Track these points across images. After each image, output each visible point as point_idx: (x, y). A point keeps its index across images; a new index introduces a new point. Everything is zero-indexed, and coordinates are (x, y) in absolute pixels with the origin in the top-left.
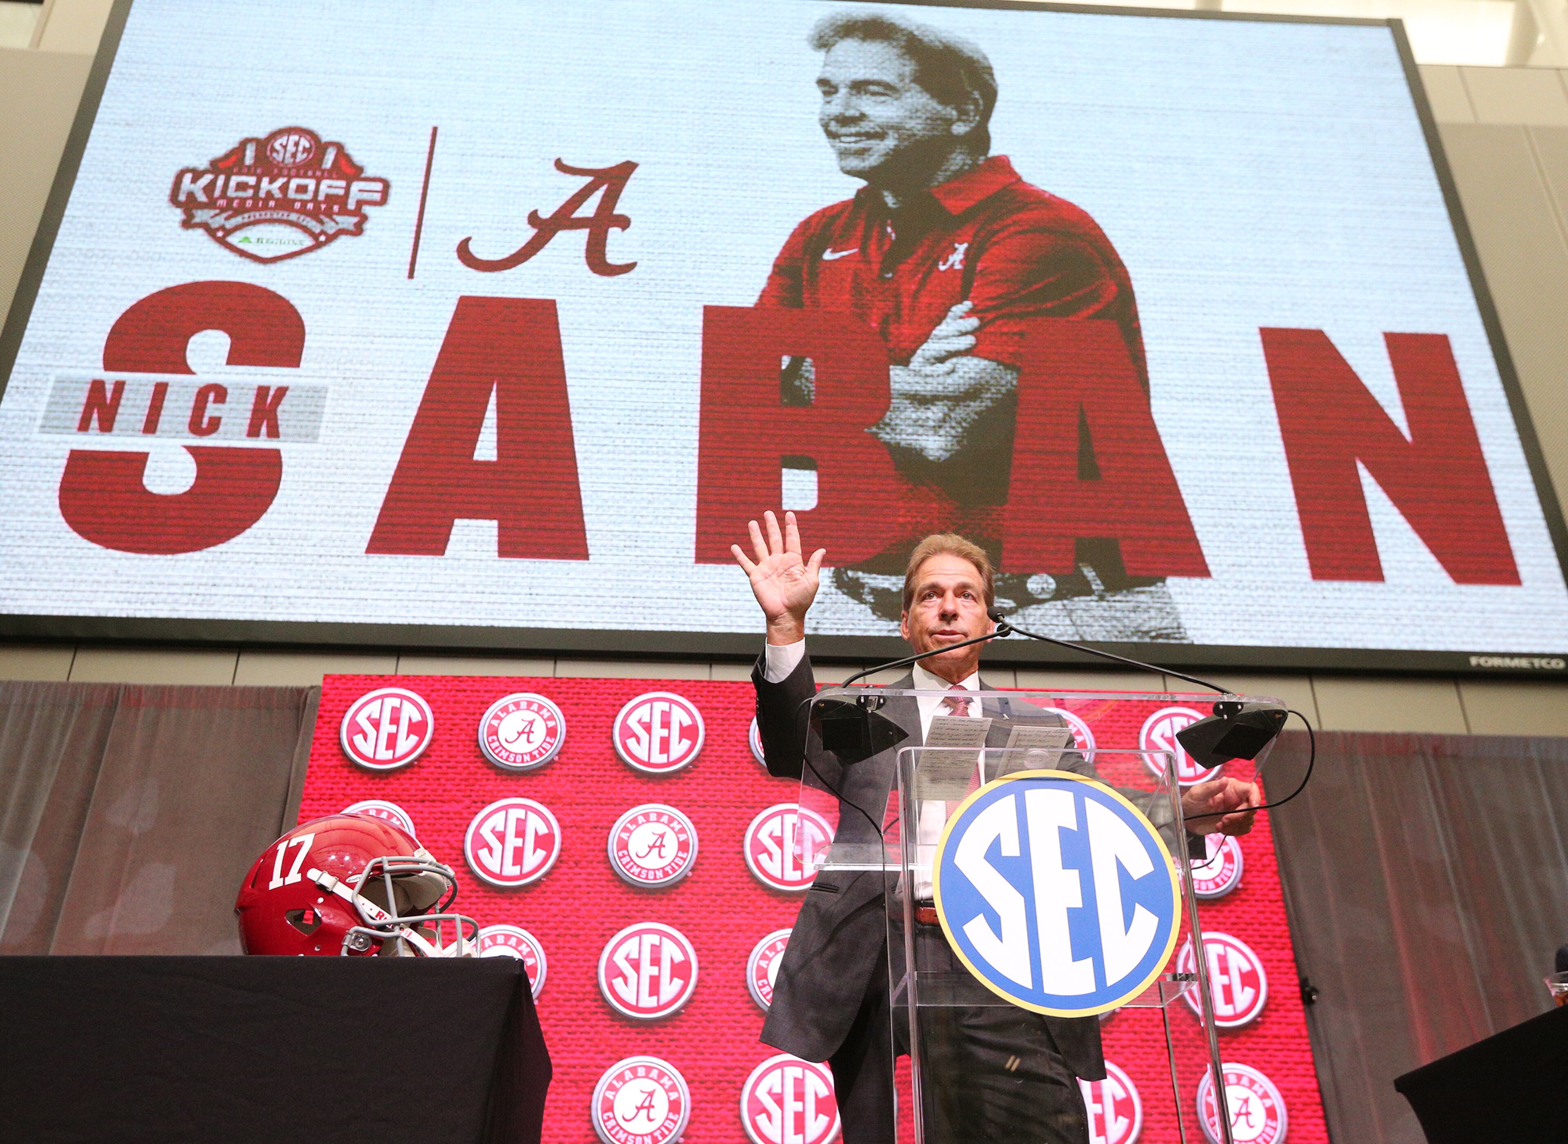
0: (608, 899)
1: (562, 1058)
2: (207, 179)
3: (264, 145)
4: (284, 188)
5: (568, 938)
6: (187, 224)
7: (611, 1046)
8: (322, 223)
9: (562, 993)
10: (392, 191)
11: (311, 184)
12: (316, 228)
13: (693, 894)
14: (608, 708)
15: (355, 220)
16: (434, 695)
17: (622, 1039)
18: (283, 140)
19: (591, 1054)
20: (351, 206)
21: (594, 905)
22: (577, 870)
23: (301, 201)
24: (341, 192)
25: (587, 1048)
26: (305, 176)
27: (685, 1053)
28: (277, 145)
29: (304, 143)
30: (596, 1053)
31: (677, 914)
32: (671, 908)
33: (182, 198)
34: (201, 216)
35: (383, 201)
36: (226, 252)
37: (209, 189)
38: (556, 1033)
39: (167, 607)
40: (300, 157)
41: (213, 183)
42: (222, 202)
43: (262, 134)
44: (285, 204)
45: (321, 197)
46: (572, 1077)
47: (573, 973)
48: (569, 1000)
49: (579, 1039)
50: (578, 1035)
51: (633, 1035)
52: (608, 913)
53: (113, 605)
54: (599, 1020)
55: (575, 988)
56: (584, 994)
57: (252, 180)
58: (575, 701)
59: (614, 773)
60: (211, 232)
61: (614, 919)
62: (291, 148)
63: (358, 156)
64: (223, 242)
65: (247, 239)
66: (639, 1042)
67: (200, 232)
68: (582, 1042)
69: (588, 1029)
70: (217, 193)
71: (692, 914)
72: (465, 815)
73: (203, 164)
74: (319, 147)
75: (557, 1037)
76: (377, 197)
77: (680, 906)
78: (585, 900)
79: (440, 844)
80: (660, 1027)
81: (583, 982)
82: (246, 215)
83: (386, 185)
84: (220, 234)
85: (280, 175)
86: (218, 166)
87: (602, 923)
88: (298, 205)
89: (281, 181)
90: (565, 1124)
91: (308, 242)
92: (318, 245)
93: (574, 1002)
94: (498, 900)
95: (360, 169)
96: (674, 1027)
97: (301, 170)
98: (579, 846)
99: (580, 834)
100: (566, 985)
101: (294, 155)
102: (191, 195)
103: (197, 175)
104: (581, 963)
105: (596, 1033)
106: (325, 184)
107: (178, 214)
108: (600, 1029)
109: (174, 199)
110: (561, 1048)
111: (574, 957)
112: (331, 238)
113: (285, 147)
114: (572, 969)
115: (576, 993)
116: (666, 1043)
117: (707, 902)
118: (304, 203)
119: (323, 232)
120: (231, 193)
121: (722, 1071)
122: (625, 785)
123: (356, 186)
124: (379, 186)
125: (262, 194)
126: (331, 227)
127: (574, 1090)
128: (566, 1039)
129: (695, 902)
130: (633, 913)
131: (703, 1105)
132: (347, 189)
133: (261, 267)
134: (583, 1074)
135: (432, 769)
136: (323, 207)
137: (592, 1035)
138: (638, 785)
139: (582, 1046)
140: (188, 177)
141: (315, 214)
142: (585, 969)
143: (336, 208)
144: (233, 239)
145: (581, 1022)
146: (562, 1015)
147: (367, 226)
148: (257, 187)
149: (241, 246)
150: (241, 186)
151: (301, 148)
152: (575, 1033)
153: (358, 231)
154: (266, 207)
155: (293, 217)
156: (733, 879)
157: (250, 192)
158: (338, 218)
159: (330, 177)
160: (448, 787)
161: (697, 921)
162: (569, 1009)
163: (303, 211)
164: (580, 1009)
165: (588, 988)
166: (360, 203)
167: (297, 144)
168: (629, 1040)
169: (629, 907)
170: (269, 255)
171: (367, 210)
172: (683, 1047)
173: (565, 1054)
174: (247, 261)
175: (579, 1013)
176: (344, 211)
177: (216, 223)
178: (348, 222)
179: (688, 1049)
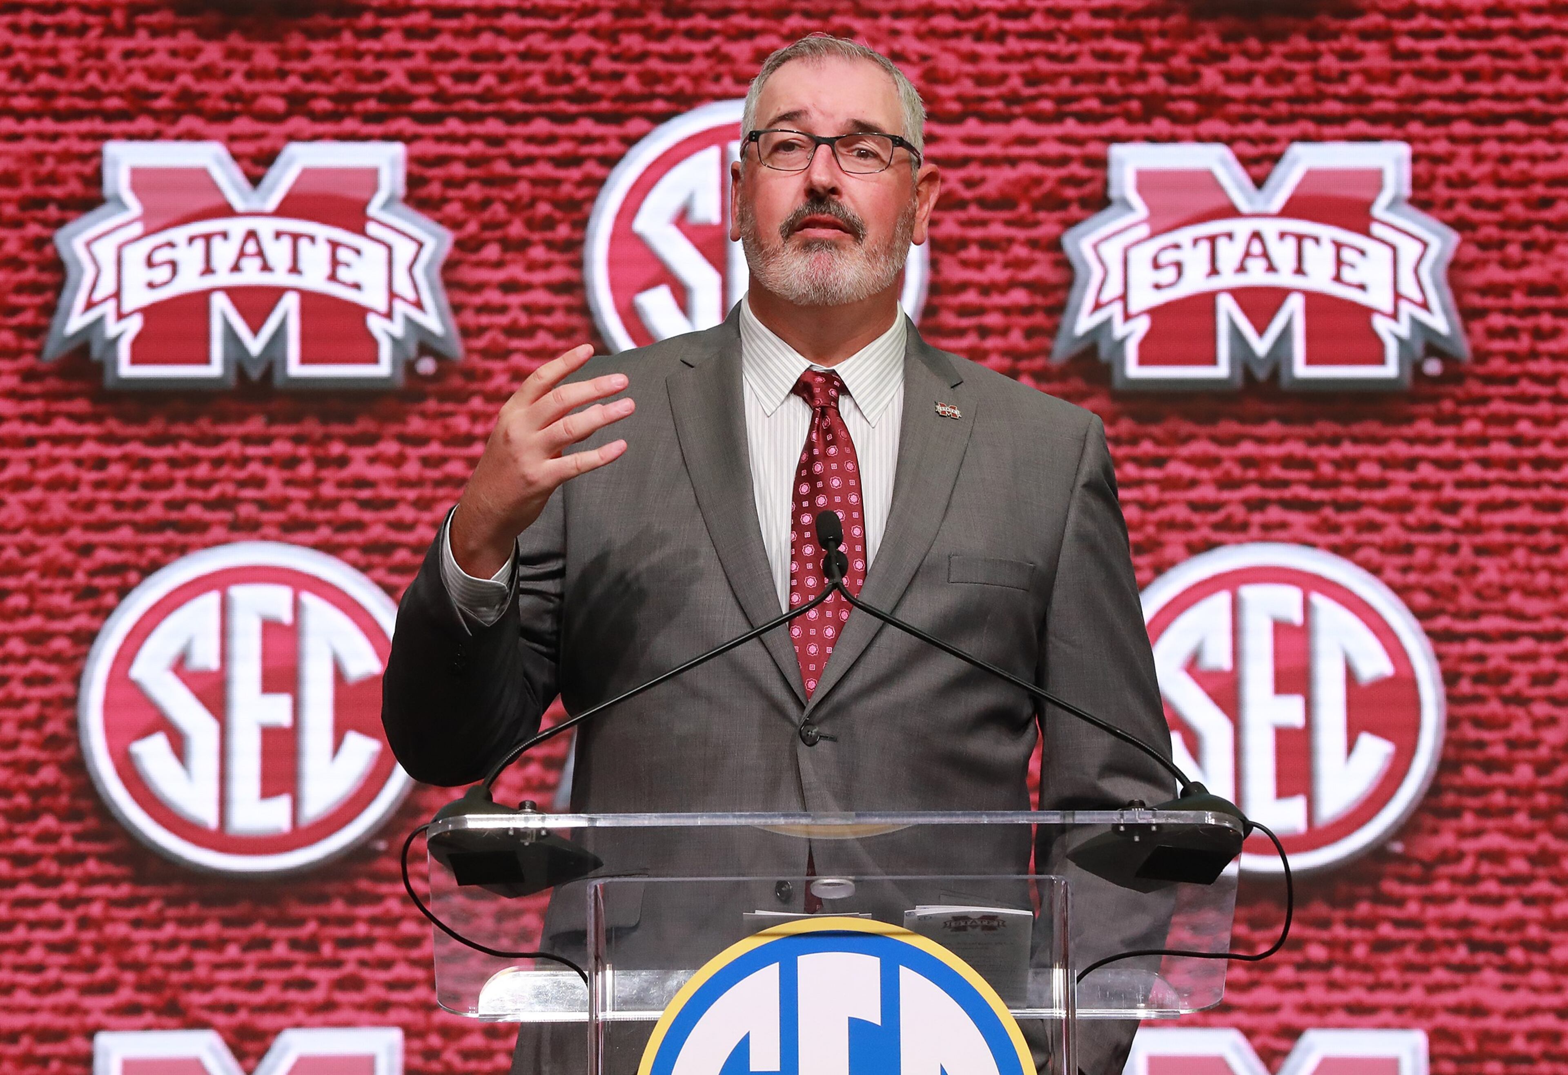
0: (101, 463)
7: (137, 966)
13: (404, 439)
17: (173, 944)
19: (68, 996)
21: (53, 485)
25: (52, 975)
27: (393, 985)
30: (87, 990)
31: (349, 511)
32: (328, 490)
49: (24, 947)
50: (21, 933)
51: (211, 929)
52: (104, 511)
54: (90, 880)
56: (35, 793)
61: (125, 534)
66: (232, 952)
68: (36, 954)
69: (51, 910)
71: (407, 513)
77: (361, 483)
81: (26, 752)
87: (87, 550)
96: (356, 898)
105: (84, 923)
108: (96, 910)
116: (328, 950)
129: (411, 469)
130: (195, 511)
134: (45, 1060)
139: (38, 968)
142: (31, 710)
145: (29, 891)
152: (10, 925)
164: (24, 844)
165: (48, 774)
168: (199, 944)
169: (179, 491)
172: (385, 964)
175: (19, 860)
179: (401, 971)
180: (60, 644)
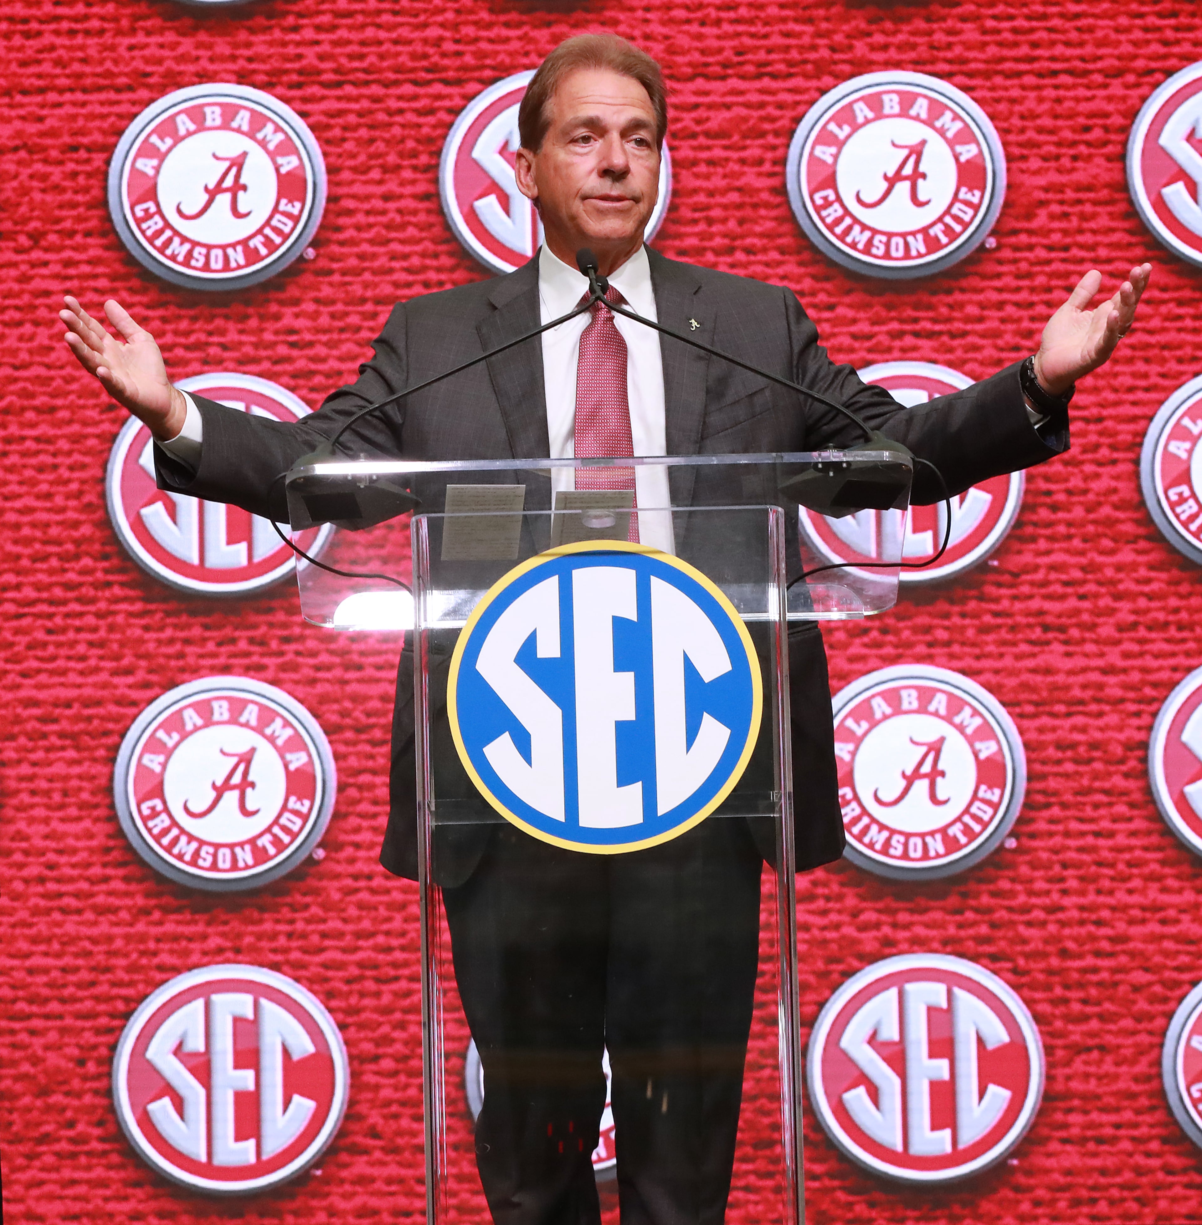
1: (40, 687)
5: (30, 415)
7: (147, 656)
9: (28, 541)
13: (317, 301)
17: (171, 641)
19: (103, 677)
25: (93, 662)
27: (318, 668)
30: (115, 673)
31: (283, 350)
32: (268, 336)
38: (17, 632)
47: (48, 496)
48: (45, 558)
49: (73, 644)
50: (71, 635)
55: (54, 531)
56: (77, 542)
66: (211, 646)
68: (81, 649)
69: (90, 620)
75: (23, 640)
77: (291, 331)
80: (258, 611)
81: (71, 515)
93: (54, 562)
100: (34, 525)
104: (65, 473)
105: (111, 628)
108: (120, 619)
110: (35, 664)
111: (47, 459)
114: (44, 487)
115: (58, 542)
116: (274, 645)
117: (354, 319)
127: (71, 754)
128: (44, 645)
129: (324, 321)
131: (365, 778)
134: (89, 719)
137: (102, 633)
139: (83, 658)
142: (74, 486)
145: (75, 607)
146: (29, 593)
152: (63, 630)
156: (415, 261)
161: (333, 364)
162: (42, 577)
164: (71, 576)
165: (86, 530)
168: (187, 642)
173: (43, 678)
175: (68, 586)
179: (325, 658)
180: (92, 442)
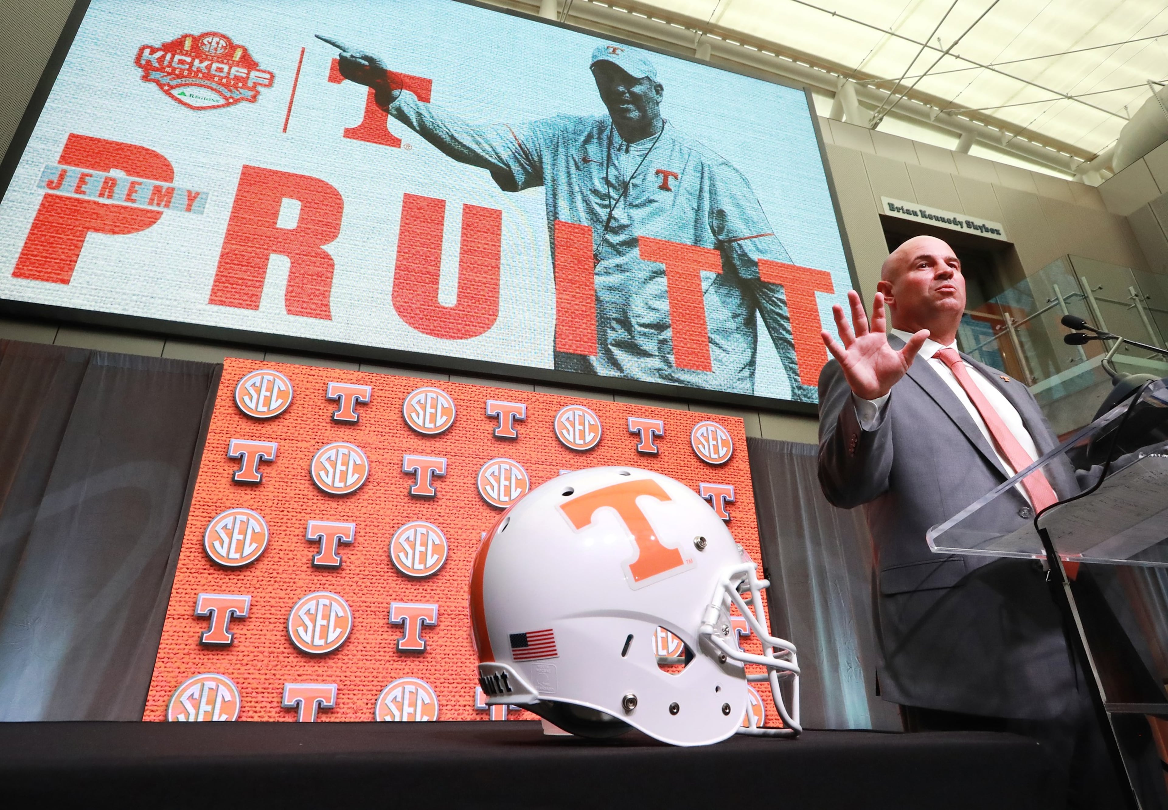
2: (160, 54)
3: (197, 40)
4: (209, 68)
6: (146, 78)
8: (230, 91)
10: (276, 80)
11: (226, 68)
12: (228, 94)
14: (400, 394)
15: (252, 93)
16: (294, 376)
18: (210, 39)
20: (250, 84)
21: (388, 509)
22: (378, 488)
23: (219, 76)
24: (244, 76)
26: (222, 62)
28: (205, 42)
29: (222, 43)
33: (143, 62)
34: (154, 75)
35: (270, 85)
36: (170, 99)
37: (161, 60)
39: (120, 307)
40: (220, 51)
41: (164, 57)
42: (168, 70)
43: (196, 33)
44: (208, 76)
45: (232, 76)
46: (373, 609)
51: (409, 585)
52: (396, 514)
53: (85, 302)
54: (390, 576)
57: (188, 59)
58: (381, 388)
59: (402, 432)
60: (161, 86)
61: (399, 518)
62: (214, 44)
63: (256, 57)
64: (168, 93)
65: (183, 94)
67: (154, 84)
70: (166, 63)
71: (446, 518)
72: (311, 450)
73: (157, 45)
74: (232, 47)
76: (266, 82)
78: (383, 506)
79: (295, 466)
82: (183, 79)
83: (272, 76)
84: (166, 88)
85: (206, 59)
86: (168, 47)
87: (393, 520)
88: (216, 79)
89: (206, 63)
90: (367, 636)
91: (222, 101)
92: (228, 104)
94: (330, 502)
95: (256, 64)
96: (432, 582)
97: (221, 59)
98: (380, 474)
99: (381, 467)
101: (216, 49)
102: (148, 62)
103: (153, 51)
106: (234, 70)
107: (140, 72)
109: (138, 61)
112: (236, 101)
113: (210, 43)
118: (221, 78)
119: (231, 97)
120: (174, 64)
121: (460, 609)
122: (409, 440)
123: (253, 74)
124: (268, 76)
125: (194, 69)
126: (236, 95)
130: (411, 515)
132: (248, 74)
133: (192, 111)
135: (291, 420)
136: (232, 82)
138: (416, 440)
140: (147, 51)
141: (227, 86)
143: (240, 85)
144: (175, 92)
147: (260, 97)
148: (191, 64)
149: (179, 97)
150: (181, 62)
151: (220, 46)
153: (254, 99)
154: (196, 76)
155: (214, 85)
157: (187, 66)
158: (241, 91)
159: (238, 66)
160: (301, 432)
163: (220, 83)
166: (255, 84)
167: (218, 43)
169: (409, 511)
170: (197, 105)
171: (260, 88)
172: (439, 594)
174: (183, 107)
176: (245, 86)
177: (166, 80)
178: (249, 94)
